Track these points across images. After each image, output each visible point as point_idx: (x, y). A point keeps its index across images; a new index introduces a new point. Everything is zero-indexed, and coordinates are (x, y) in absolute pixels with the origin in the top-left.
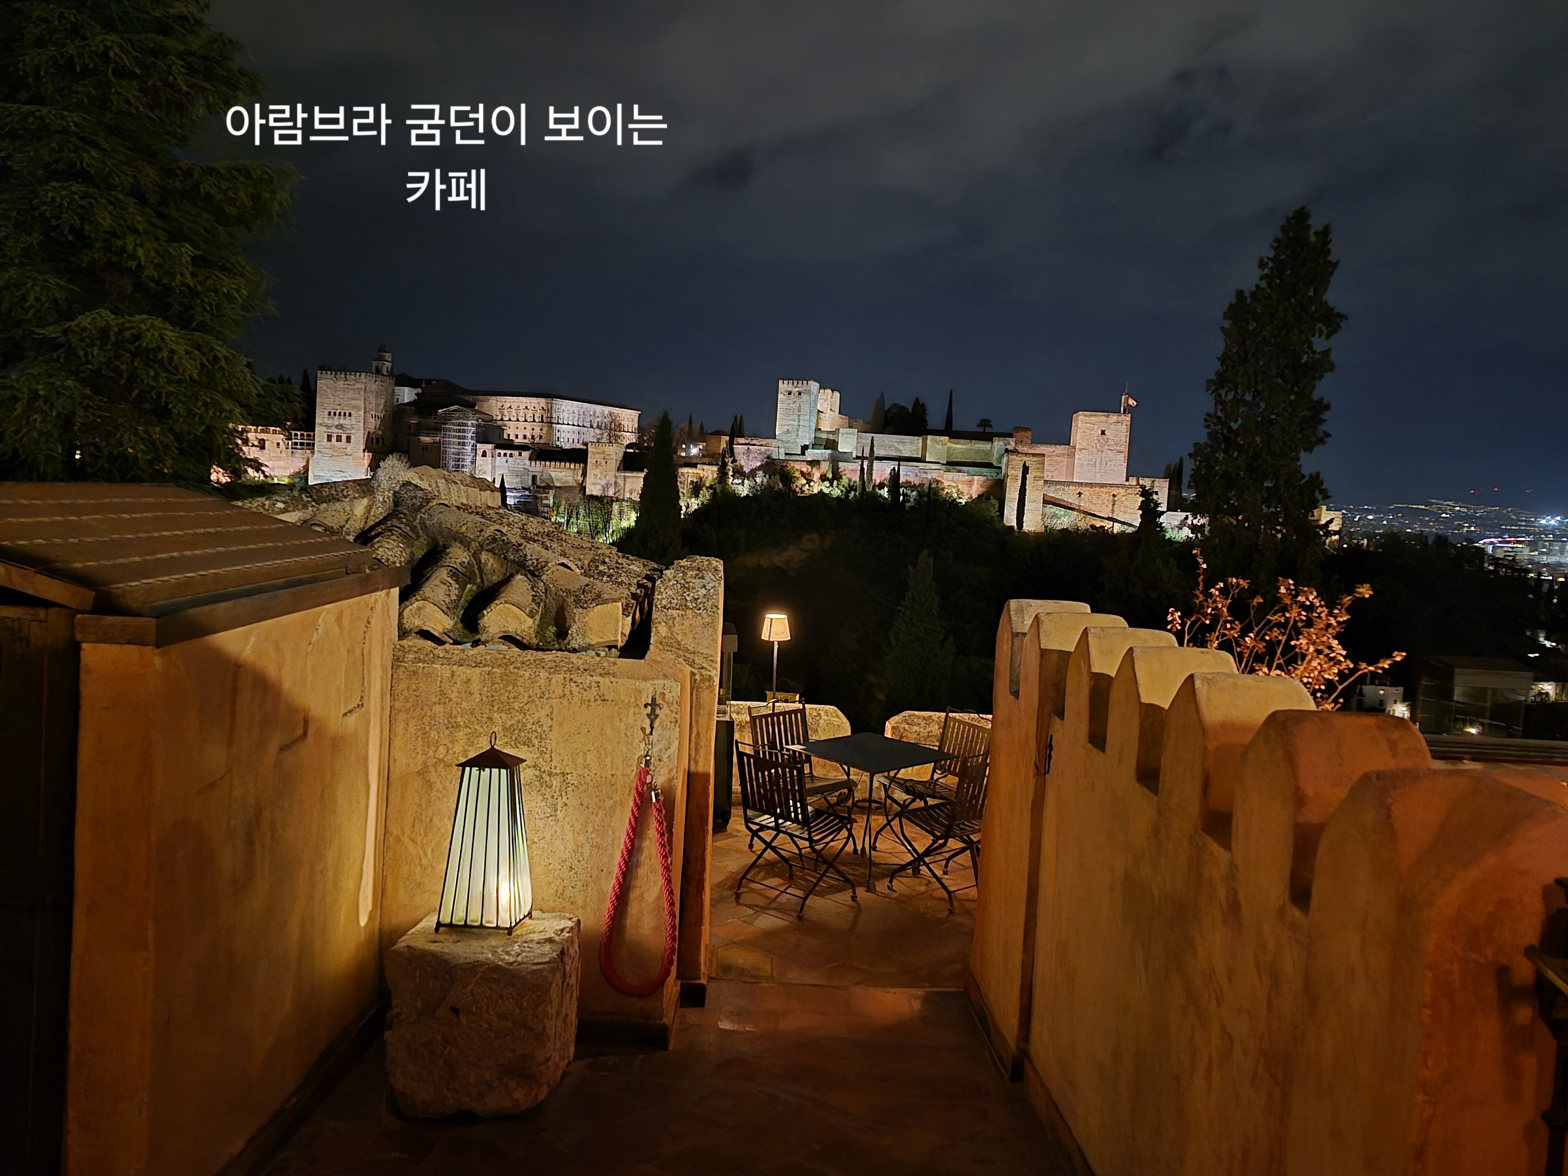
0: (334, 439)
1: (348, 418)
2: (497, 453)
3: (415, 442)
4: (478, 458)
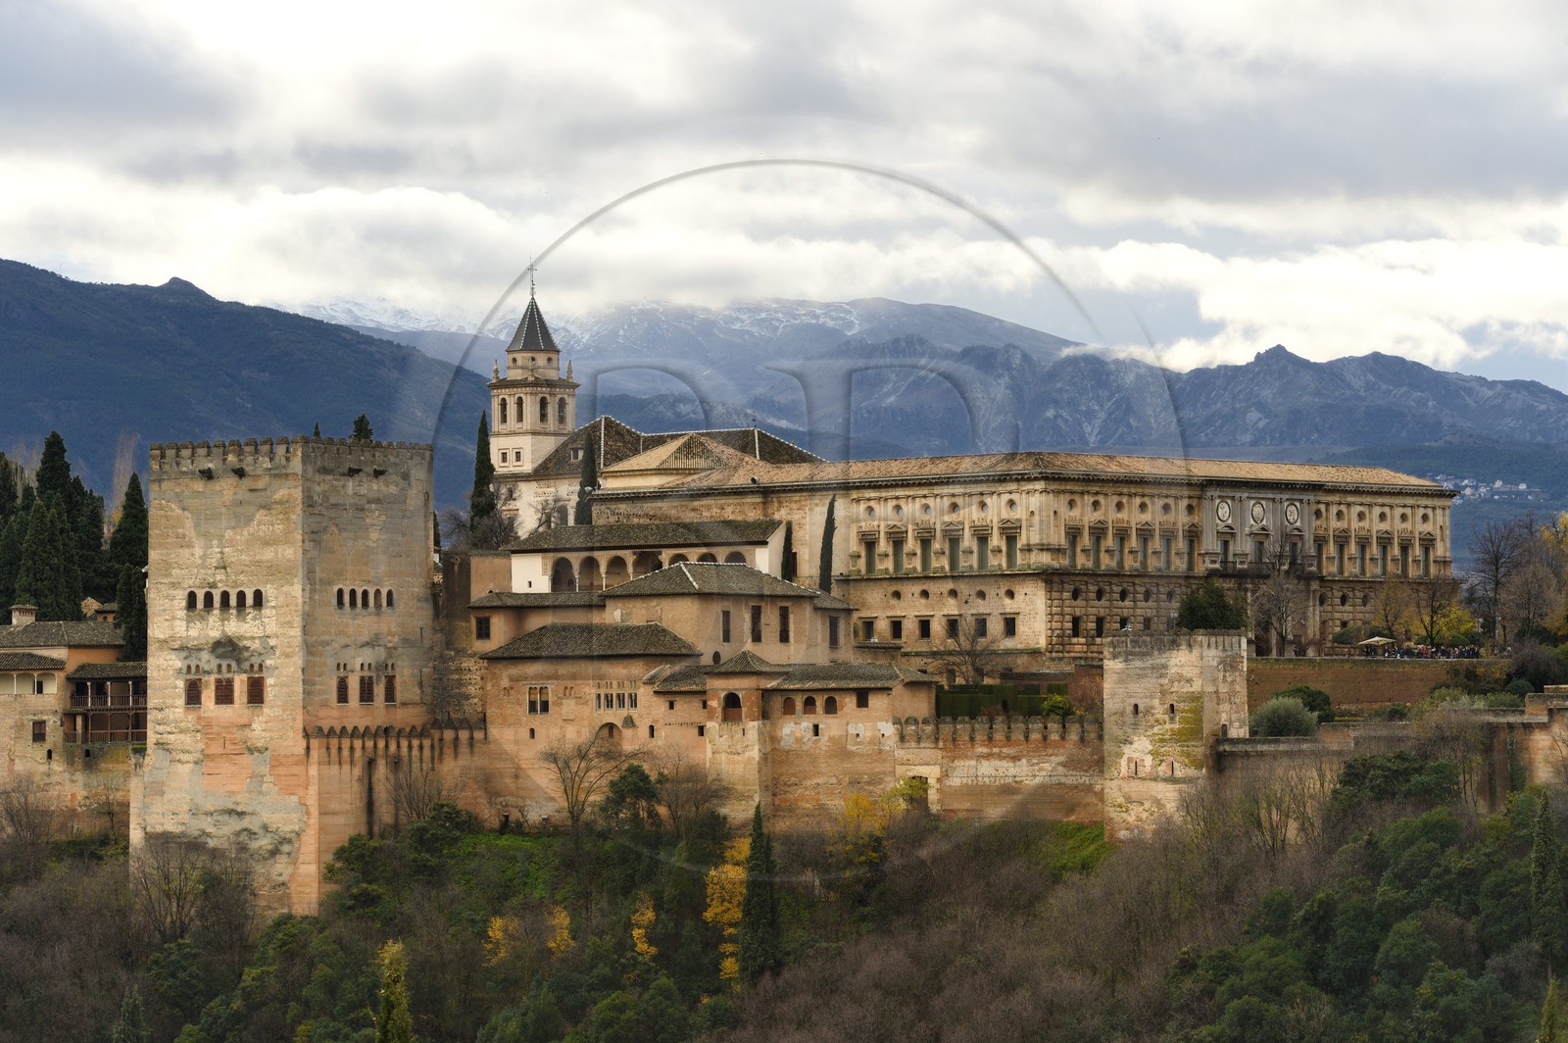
0: (208, 695)
1: (251, 613)
2: (777, 702)
3: (505, 683)
4: (712, 726)
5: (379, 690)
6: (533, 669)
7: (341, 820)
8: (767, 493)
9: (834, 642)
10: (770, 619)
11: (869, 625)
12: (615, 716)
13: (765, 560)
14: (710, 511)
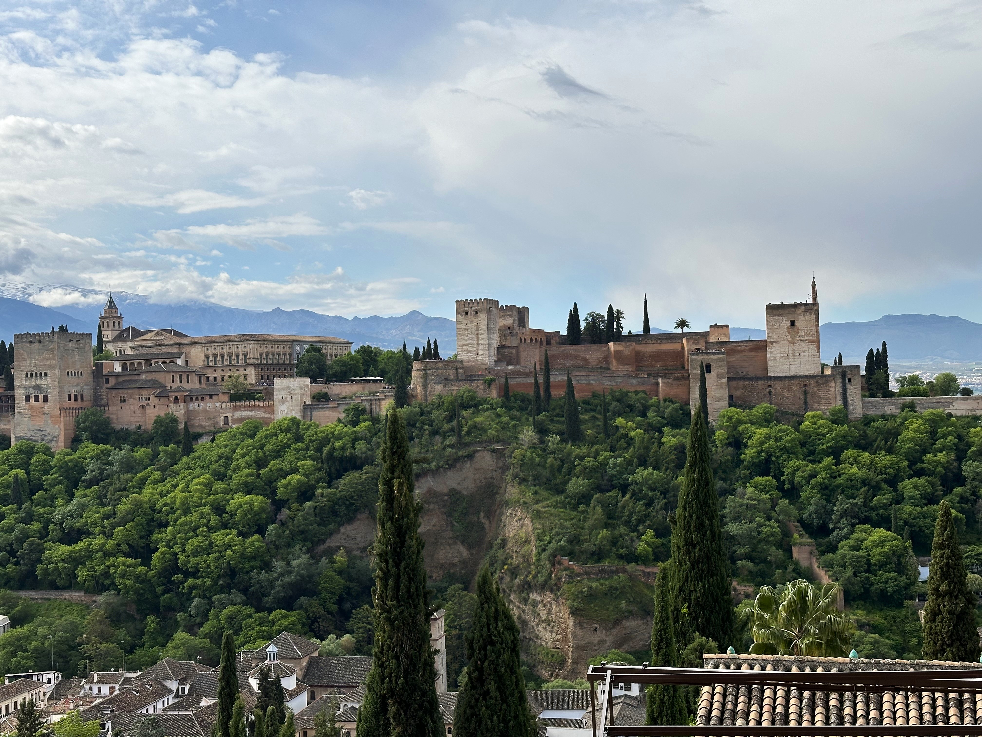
0: (32, 400)
1: (44, 378)
2: (189, 398)
3: (113, 395)
4: (171, 405)
5: (79, 397)
6: (121, 391)
7: (70, 431)
8: (180, 345)
9: (200, 382)
10: (184, 377)
11: (208, 379)
12: (144, 403)
13: (179, 362)
14: (164, 350)
